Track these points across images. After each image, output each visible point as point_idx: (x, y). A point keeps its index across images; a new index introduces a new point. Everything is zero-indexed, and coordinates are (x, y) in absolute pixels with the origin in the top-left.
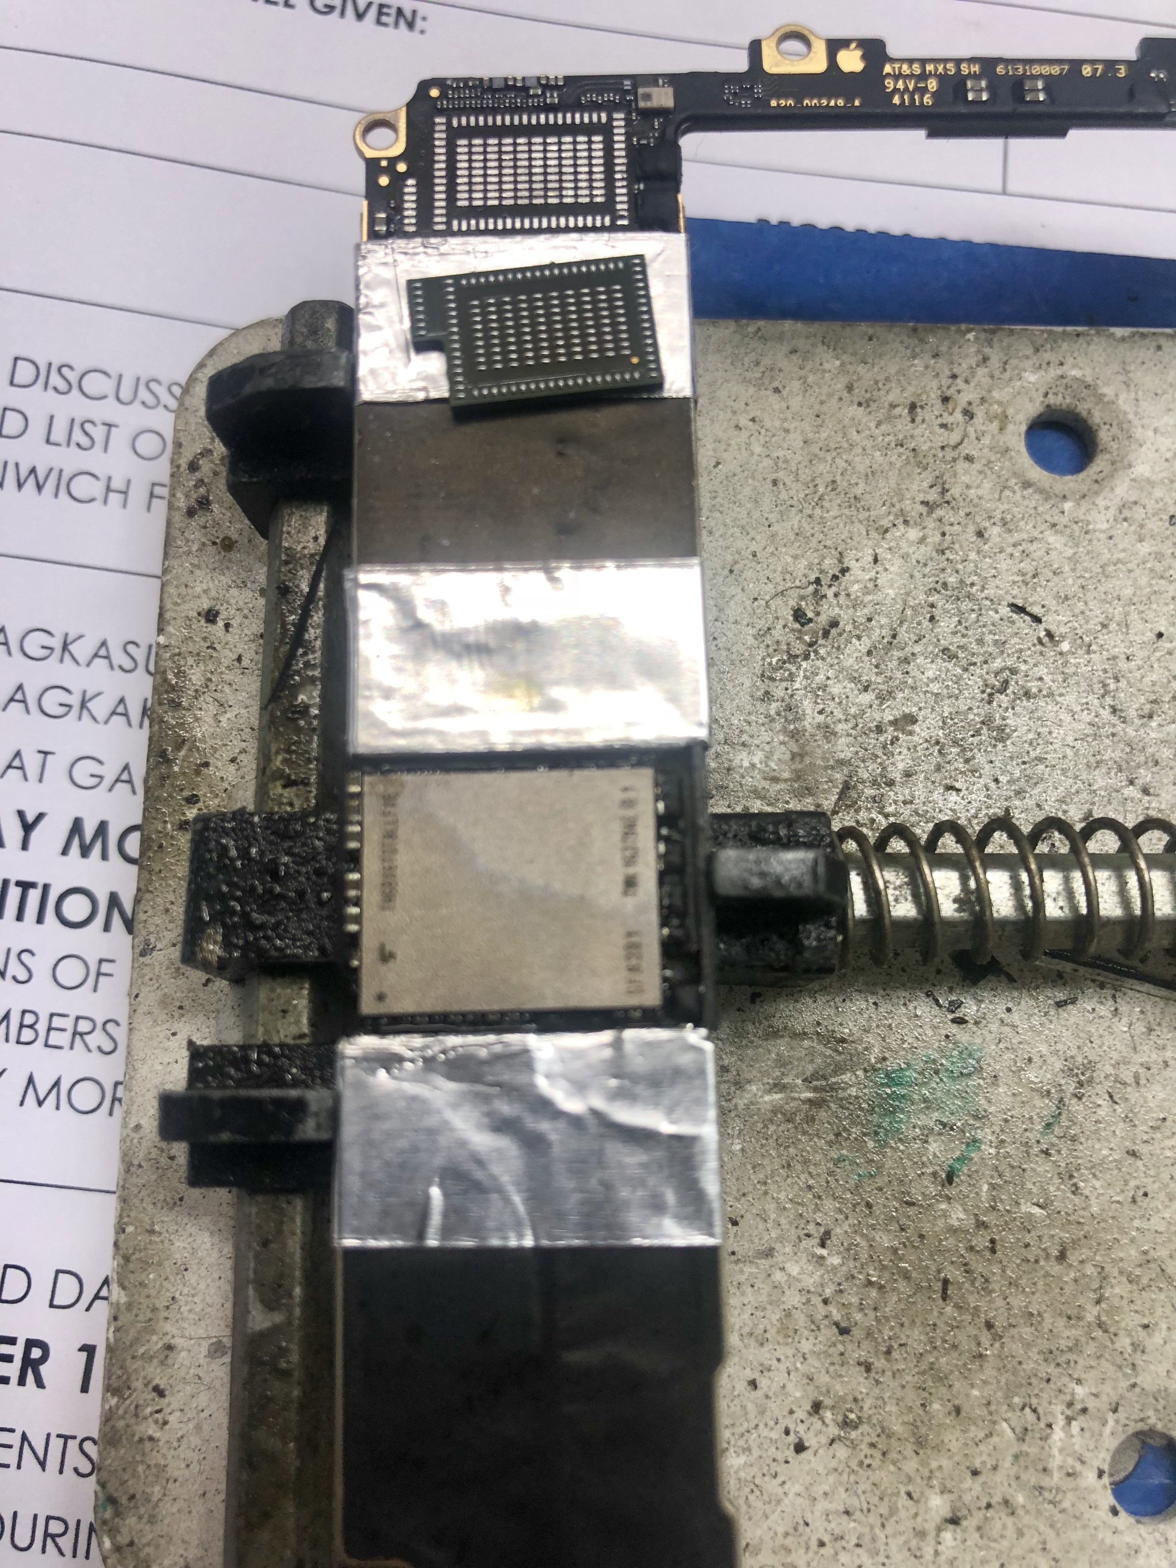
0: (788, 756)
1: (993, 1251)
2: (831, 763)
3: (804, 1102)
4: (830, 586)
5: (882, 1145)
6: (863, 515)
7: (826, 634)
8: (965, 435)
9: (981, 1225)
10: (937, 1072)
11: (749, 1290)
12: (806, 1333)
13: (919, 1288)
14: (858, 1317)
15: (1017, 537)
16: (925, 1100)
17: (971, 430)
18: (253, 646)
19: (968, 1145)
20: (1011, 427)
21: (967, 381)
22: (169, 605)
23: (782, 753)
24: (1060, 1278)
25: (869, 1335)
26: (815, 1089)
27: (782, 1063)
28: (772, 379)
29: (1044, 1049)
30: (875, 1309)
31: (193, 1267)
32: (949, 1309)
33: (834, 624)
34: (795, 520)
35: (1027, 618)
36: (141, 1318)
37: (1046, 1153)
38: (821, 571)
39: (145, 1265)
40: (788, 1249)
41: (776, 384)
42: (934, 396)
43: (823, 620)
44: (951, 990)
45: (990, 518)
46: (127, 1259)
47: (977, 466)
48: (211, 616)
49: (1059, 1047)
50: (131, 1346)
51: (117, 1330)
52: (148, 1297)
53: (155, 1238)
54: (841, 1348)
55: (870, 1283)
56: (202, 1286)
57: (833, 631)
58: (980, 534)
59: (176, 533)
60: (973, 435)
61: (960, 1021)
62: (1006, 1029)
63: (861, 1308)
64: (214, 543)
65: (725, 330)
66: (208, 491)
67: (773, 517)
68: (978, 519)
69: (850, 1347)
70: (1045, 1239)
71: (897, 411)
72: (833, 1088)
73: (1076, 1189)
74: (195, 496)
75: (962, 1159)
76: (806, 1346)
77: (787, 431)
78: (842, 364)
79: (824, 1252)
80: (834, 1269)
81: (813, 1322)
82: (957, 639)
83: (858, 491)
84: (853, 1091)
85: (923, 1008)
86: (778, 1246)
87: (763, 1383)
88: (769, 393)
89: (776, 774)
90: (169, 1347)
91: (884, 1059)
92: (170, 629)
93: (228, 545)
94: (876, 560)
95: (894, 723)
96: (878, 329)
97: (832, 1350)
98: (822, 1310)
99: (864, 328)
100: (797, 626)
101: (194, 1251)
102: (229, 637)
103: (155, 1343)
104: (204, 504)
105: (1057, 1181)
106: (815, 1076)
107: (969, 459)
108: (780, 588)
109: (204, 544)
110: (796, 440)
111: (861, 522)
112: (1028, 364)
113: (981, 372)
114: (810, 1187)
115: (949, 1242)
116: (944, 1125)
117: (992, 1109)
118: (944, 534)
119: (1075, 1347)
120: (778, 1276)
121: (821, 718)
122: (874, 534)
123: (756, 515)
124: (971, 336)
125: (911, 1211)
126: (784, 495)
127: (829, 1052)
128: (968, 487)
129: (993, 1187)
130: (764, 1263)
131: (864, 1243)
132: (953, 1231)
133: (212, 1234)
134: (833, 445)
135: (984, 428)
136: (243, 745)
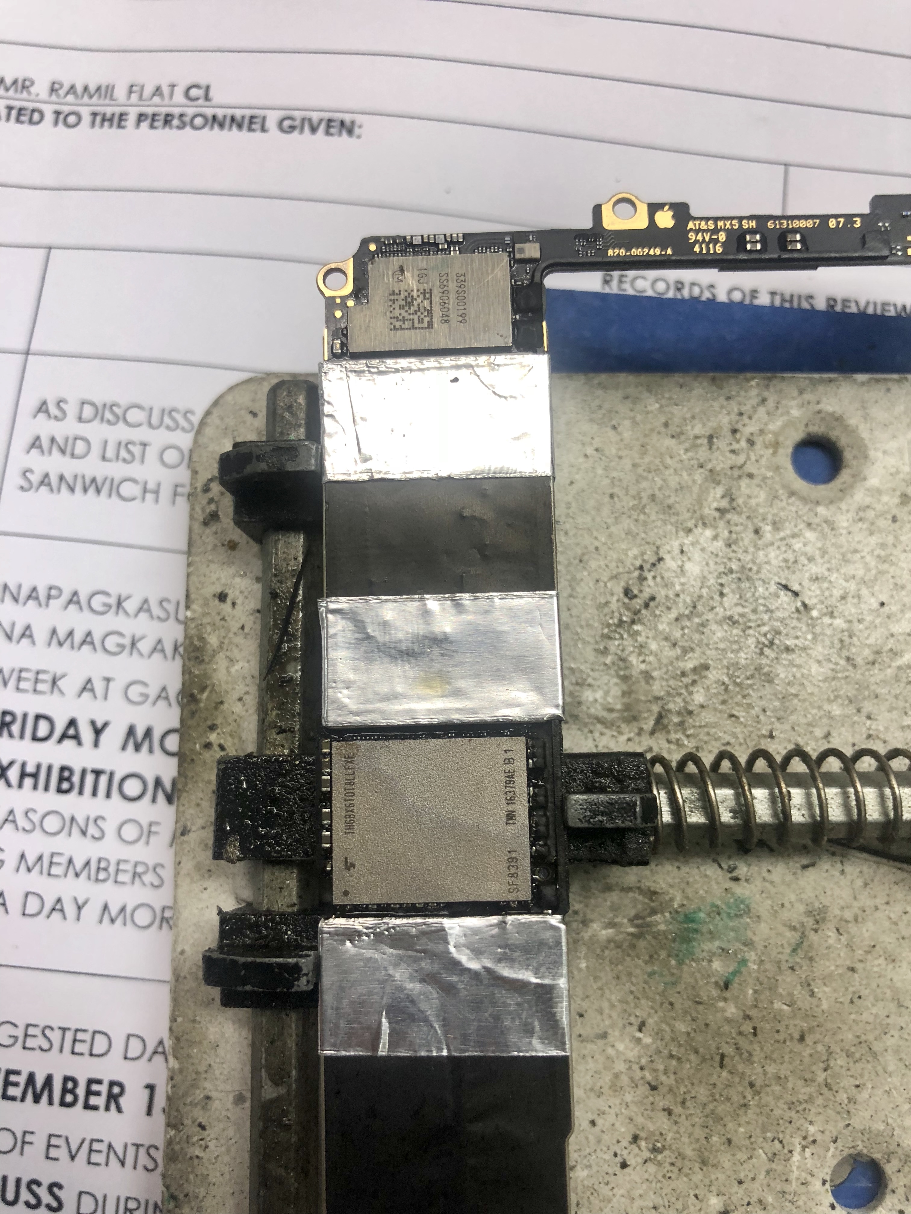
0: (619, 693)
1: (755, 1034)
2: (650, 698)
3: (629, 934)
4: (650, 571)
5: (681, 963)
6: (673, 519)
7: (647, 606)
8: (748, 458)
9: (747, 1017)
10: (719, 914)
11: (590, 1060)
12: (628, 1089)
13: (704, 1060)
14: (663, 1078)
15: (782, 534)
16: (711, 932)
17: (752, 454)
18: (252, 618)
19: (739, 963)
20: (781, 451)
21: (750, 418)
22: (192, 589)
23: (616, 691)
24: (800, 1053)
25: (671, 1090)
26: (637, 926)
27: (615, 908)
28: (611, 419)
29: (793, 897)
30: (675, 1073)
31: (222, 1044)
32: (725, 1074)
33: (653, 598)
34: (626, 523)
35: (790, 593)
36: (189, 1078)
37: (792, 968)
38: (644, 560)
39: (192, 1044)
40: (617, 1033)
41: (614, 422)
42: (726, 431)
43: (646, 595)
44: (730, 858)
45: (764, 519)
46: (178, 1039)
47: (756, 481)
48: (222, 597)
49: (803, 896)
50: (183, 1096)
51: (173, 1086)
52: (193, 1064)
53: (197, 1026)
54: (651, 1099)
55: (671, 1056)
56: (229, 1056)
57: (652, 604)
58: (757, 532)
59: (195, 537)
60: (753, 458)
61: (736, 879)
62: (767, 885)
63: (666, 1072)
64: (223, 545)
65: (578, 382)
66: (217, 507)
67: (610, 521)
68: (755, 521)
69: (657, 1098)
70: (791, 1027)
71: (699, 441)
72: (649, 925)
73: (812, 994)
74: (208, 511)
75: (735, 973)
76: (628, 1098)
77: (620, 458)
78: (661, 407)
79: (639, 1035)
80: (647, 1046)
81: (633, 1081)
82: (740, 610)
83: (671, 501)
84: (662, 927)
85: (711, 870)
86: (610, 1031)
87: (600, 1122)
88: (609, 429)
89: (611, 706)
90: (208, 1098)
91: (683, 905)
92: (194, 606)
93: (232, 546)
94: (682, 552)
95: (694, 670)
96: (687, 379)
97: (645, 1101)
98: (638, 1074)
99: (678, 378)
100: (626, 600)
101: (223, 1034)
102: (235, 612)
103: (199, 1095)
104: (214, 517)
105: (799, 987)
106: (637, 917)
107: (750, 476)
108: (614, 572)
109: (216, 546)
110: (627, 463)
111: (672, 524)
112: (794, 403)
113: (762, 410)
114: (632, 992)
115: (726, 1028)
116: (723, 949)
117: (755, 939)
118: (730, 532)
119: (810, 1100)
120: (610, 1051)
121: (643, 667)
122: (681, 534)
123: (598, 519)
124: (753, 383)
125: (700, 1008)
126: (618, 505)
127: (647, 900)
128: (749, 497)
129: (756, 992)
130: (601, 1043)
131: (667, 1029)
132: (728, 1021)
133: (234, 1023)
134: (653, 467)
135: (762, 453)
136: (247, 689)
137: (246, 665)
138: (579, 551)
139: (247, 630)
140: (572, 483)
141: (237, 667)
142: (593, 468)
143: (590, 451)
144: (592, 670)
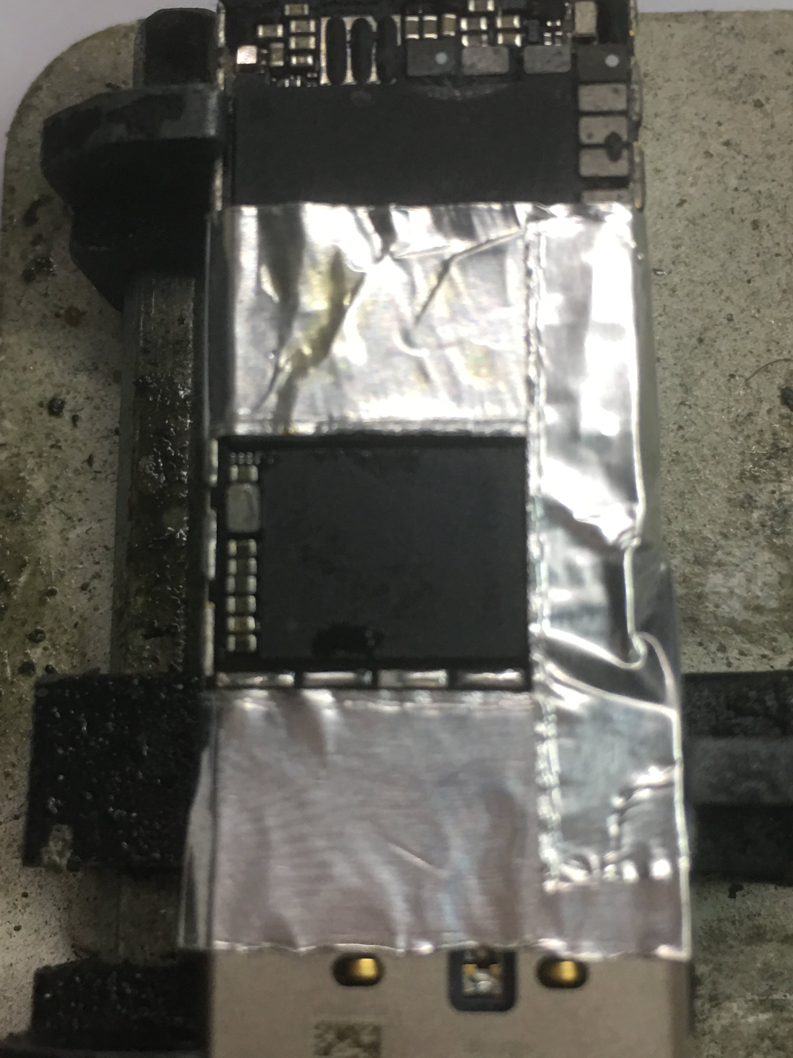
0: (775, 578)
18: (107, 444)
23: (768, 575)
27: (770, 974)
28: (752, 89)
41: (758, 96)
48: (55, 407)
64: (57, 316)
66: (47, 250)
67: (753, 270)
74: (32, 256)
77: (771, 157)
88: (748, 107)
89: (759, 602)
93: (74, 317)
102: (78, 433)
104: (43, 265)
108: (764, 362)
109: (45, 317)
110: (782, 168)
123: (732, 267)
126: (768, 242)
136: (97, 568)
137: (95, 526)
138: (698, 324)
139: (97, 465)
140: (682, 203)
141: (80, 530)
142: (722, 176)
143: (716, 147)
144: (725, 536)
